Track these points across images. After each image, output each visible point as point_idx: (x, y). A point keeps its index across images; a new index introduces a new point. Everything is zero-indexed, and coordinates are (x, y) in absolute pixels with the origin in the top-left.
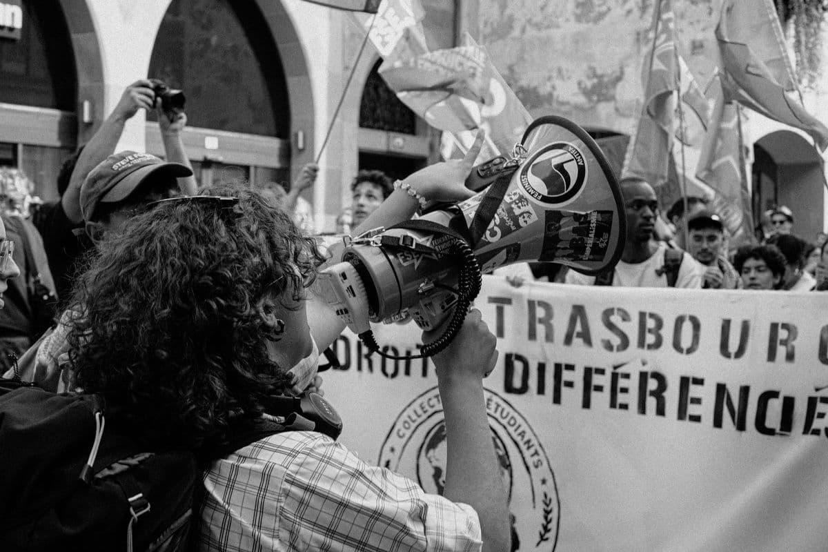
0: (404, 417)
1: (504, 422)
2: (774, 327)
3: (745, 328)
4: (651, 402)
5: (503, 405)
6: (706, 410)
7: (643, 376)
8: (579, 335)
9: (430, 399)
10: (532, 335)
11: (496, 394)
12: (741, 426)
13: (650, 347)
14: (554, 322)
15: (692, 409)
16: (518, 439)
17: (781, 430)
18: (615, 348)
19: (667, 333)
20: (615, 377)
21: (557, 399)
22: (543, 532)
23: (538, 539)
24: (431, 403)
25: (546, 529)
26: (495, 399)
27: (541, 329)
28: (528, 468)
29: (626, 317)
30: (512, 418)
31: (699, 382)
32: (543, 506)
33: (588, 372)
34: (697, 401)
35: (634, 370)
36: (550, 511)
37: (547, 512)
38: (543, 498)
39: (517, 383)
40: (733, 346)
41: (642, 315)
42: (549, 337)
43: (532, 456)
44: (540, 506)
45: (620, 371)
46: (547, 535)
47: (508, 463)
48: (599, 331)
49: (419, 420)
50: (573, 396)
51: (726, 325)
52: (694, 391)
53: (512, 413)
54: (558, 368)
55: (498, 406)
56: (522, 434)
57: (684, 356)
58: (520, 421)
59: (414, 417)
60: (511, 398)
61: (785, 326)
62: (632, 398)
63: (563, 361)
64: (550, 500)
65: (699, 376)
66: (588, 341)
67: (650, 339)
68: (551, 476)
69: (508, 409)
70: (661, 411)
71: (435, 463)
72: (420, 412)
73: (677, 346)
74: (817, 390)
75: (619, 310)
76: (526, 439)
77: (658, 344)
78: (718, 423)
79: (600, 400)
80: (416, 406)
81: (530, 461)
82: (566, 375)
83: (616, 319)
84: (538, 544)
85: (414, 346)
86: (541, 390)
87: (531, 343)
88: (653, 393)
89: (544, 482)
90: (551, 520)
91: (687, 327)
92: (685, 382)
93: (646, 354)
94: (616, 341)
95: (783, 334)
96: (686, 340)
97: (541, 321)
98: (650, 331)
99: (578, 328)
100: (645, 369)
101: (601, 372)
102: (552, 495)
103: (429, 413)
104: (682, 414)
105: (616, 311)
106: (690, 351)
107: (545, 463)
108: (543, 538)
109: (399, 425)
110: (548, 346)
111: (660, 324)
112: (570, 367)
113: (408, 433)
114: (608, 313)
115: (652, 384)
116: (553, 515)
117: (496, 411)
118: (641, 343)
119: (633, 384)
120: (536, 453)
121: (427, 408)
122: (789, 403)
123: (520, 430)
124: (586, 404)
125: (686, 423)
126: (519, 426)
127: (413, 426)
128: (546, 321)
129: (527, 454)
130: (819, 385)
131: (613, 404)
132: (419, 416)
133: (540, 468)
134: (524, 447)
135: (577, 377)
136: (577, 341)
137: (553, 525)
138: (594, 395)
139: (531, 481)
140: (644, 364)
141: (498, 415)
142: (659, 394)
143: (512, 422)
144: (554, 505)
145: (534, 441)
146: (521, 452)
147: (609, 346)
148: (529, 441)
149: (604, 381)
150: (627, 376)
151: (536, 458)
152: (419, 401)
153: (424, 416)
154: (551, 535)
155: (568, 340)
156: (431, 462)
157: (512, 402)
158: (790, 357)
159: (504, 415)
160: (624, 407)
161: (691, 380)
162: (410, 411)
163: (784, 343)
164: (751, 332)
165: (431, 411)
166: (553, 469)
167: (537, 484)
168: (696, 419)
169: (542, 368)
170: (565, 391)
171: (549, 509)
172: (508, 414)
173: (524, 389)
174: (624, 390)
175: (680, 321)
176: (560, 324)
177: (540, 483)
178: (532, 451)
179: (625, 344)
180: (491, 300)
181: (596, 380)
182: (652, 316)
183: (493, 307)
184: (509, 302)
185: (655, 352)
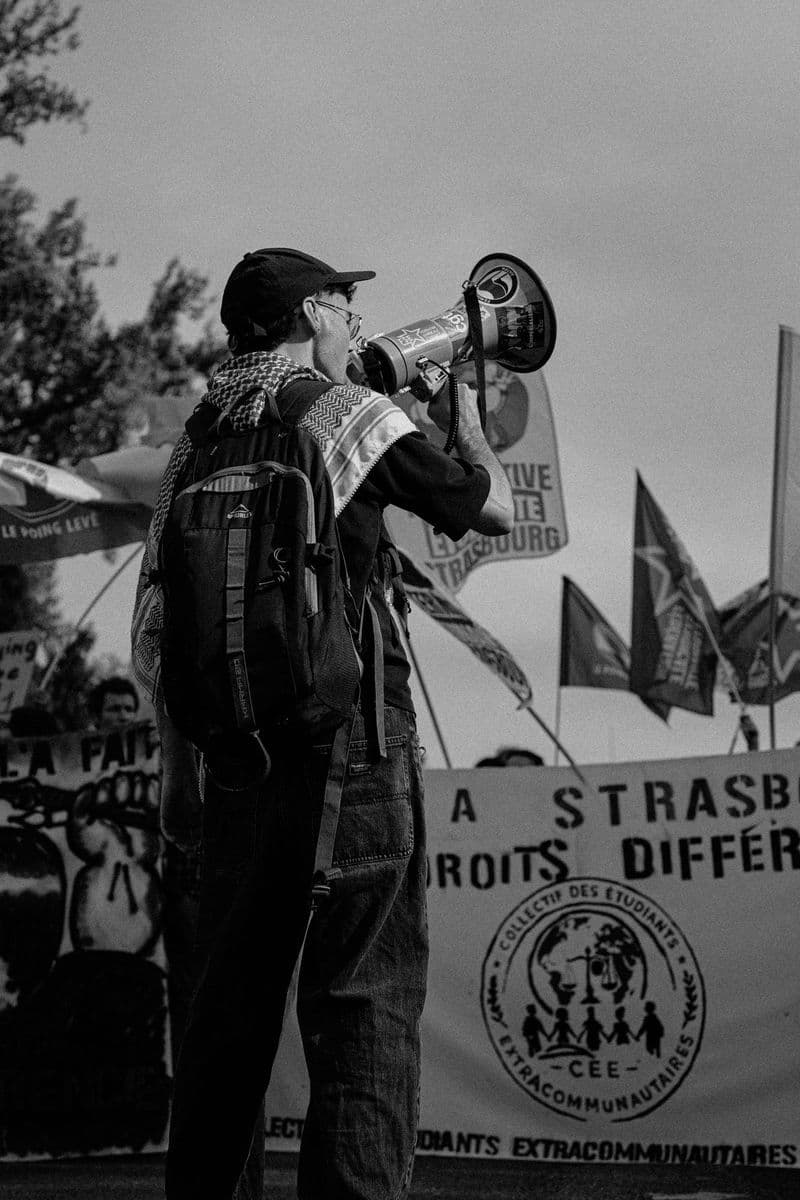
0: (507, 927)
1: (630, 909)
4: (787, 858)
5: (626, 892)
7: (775, 835)
8: (702, 808)
9: (536, 903)
10: (651, 816)
11: (616, 883)
13: (778, 806)
14: (674, 799)
16: (648, 923)
18: (742, 814)
19: (793, 790)
20: (745, 841)
21: (686, 874)
22: (688, 1011)
23: (682, 1018)
24: (539, 906)
25: (691, 1007)
26: (616, 888)
27: (660, 809)
28: (662, 951)
29: (749, 782)
30: (639, 903)
32: (684, 985)
33: (716, 842)
35: (764, 830)
36: (694, 988)
37: (690, 991)
38: (682, 976)
39: (640, 866)
41: (766, 779)
42: (670, 815)
43: (666, 936)
44: (681, 986)
45: (750, 834)
46: (694, 1013)
47: (638, 950)
48: (722, 800)
49: (525, 928)
50: (702, 869)
53: (638, 898)
54: (684, 844)
55: (620, 894)
56: (652, 917)
58: (647, 904)
59: (519, 925)
60: (635, 883)
62: (766, 858)
63: (688, 834)
64: (692, 977)
66: (713, 811)
67: (777, 799)
68: (689, 952)
69: (632, 895)
70: (797, 864)
71: (551, 968)
72: (525, 918)
75: (743, 777)
76: (657, 920)
77: (785, 802)
79: (733, 866)
80: (520, 913)
81: (664, 943)
82: (694, 849)
83: (739, 786)
84: (685, 1025)
85: (512, 850)
86: (667, 869)
87: (652, 825)
88: (787, 849)
89: (682, 960)
90: (696, 997)
93: (773, 812)
94: (741, 806)
97: (660, 801)
98: (776, 791)
99: (701, 801)
100: (776, 827)
101: (730, 839)
102: (692, 971)
103: (536, 918)
105: (739, 779)
107: (681, 941)
108: (689, 1017)
109: (502, 937)
110: (671, 826)
111: (784, 782)
112: (697, 841)
113: (513, 944)
114: (731, 782)
115: (786, 841)
116: (698, 991)
117: (619, 899)
118: (768, 804)
119: (765, 844)
120: (670, 933)
121: (533, 912)
123: (648, 914)
124: (719, 872)
126: (648, 910)
127: (519, 935)
128: (667, 801)
129: (660, 936)
131: (747, 867)
132: (524, 923)
133: (677, 947)
134: (655, 930)
135: (705, 848)
136: (701, 815)
137: (699, 1002)
138: (727, 863)
139: (668, 963)
140: (774, 822)
141: (621, 904)
142: (793, 848)
143: (639, 907)
144: (696, 981)
145: (666, 921)
146: (652, 936)
147: (734, 813)
148: (660, 923)
149: (735, 847)
150: (758, 838)
151: (670, 938)
152: (523, 908)
153: (531, 922)
154: (698, 1013)
155: (691, 815)
156: (545, 968)
157: (636, 888)
159: (629, 900)
160: (760, 867)
162: (513, 920)
165: (538, 915)
166: (692, 946)
167: (674, 963)
169: (665, 847)
170: (694, 865)
171: (692, 985)
172: (633, 900)
173: (649, 871)
174: (758, 852)
176: (681, 801)
177: (677, 962)
178: (665, 931)
179: (751, 807)
180: (602, 789)
181: (726, 847)
182: (777, 777)
183: (605, 796)
184: (623, 788)
185: (783, 811)
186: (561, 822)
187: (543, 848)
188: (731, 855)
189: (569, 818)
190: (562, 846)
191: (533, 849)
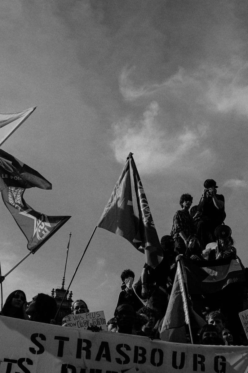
2: (195, 356)
8: (104, 356)
10: (79, 356)
13: (140, 362)
14: (91, 349)
18: (123, 363)
19: (148, 355)
27: (84, 353)
29: (128, 348)
40: (178, 364)
41: (136, 348)
42: (88, 356)
48: (114, 354)
57: (156, 367)
61: (200, 356)
63: (95, 367)
66: (109, 359)
67: (140, 358)
73: (153, 362)
75: (125, 345)
77: (143, 361)
83: (123, 349)
85: (3, 360)
87: (78, 360)
91: (157, 355)
93: (139, 365)
94: (123, 359)
95: (199, 359)
96: (157, 360)
97: (84, 349)
98: (140, 355)
99: (104, 352)
105: (123, 345)
106: (159, 365)
110: (87, 361)
111: (144, 351)
112: (99, 371)
114: (119, 346)
118: (136, 360)
128: (88, 349)
136: (103, 359)
140: (137, 369)
147: (119, 361)
155: (98, 358)
158: (203, 369)
163: (199, 362)
164: (185, 358)
175: (154, 351)
176: (94, 350)
179: (127, 360)
180: (56, 338)
182: (141, 348)
183: (58, 341)
184: (67, 339)
185: (142, 365)
186: (32, 350)
187: (20, 362)
189: (37, 349)
190: (30, 362)
191: (15, 361)
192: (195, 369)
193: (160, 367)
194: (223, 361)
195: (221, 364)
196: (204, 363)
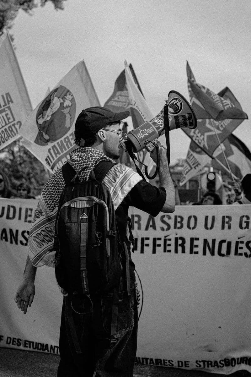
2: (224, 217)
3: (213, 218)
4: (180, 249)
6: (200, 249)
7: (176, 239)
8: (151, 226)
12: (213, 254)
13: (179, 228)
14: (141, 222)
15: (195, 250)
17: (227, 254)
18: (165, 230)
19: (185, 222)
20: (165, 241)
21: (142, 251)
25: (138, 303)
27: (136, 225)
29: (169, 218)
31: (197, 239)
33: (155, 240)
34: (197, 246)
35: (173, 237)
37: (138, 297)
38: (137, 291)
40: (209, 225)
41: (176, 217)
42: (139, 228)
45: (167, 238)
48: (159, 224)
50: (148, 250)
51: (207, 218)
52: (196, 243)
54: (143, 239)
57: (191, 230)
61: (227, 217)
62: (172, 248)
63: (145, 236)
64: (139, 292)
65: (197, 237)
66: (154, 228)
67: (179, 225)
68: (139, 282)
70: (183, 251)
73: (189, 227)
74: (239, 238)
77: (181, 227)
78: (204, 253)
79: (160, 250)
82: (146, 242)
83: (166, 219)
88: (180, 245)
90: (140, 299)
91: (192, 220)
92: (192, 240)
93: (177, 230)
94: (165, 227)
95: (227, 220)
96: (192, 225)
97: (136, 222)
98: (179, 222)
99: (151, 224)
100: (177, 236)
101: (160, 239)
102: (140, 289)
104: (191, 252)
105: (166, 216)
106: (193, 228)
107: (137, 277)
110: (139, 231)
111: (182, 219)
112: (148, 239)
114: (163, 216)
115: (180, 242)
116: (141, 297)
118: (175, 227)
119: (173, 242)
122: (229, 244)
124: (154, 252)
125: (193, 255)
128: (138, 222)
130: (240, 236)
131: (165, 251)
135: (150, 242)
136: (150, 229)
137: (141, 301)
138: (157, 248)
140: (176, 234)
142: (183, 245)
144: (141, 293)
147: (163, 229)
149: (161, 242)
150: (170, 240)
154: (140, 306)
155: (147, 229)
158: (229, 227)
160: (169, 251)
161: (194, 239)
163: (227, 223)
164: (215, 220)
166: (141, 279)
168: (197, 253)
169: (136, 240)
170: (145, 248)
174: (169, 245)
175: (190, 218)
176: (144, 223)
179: (169, 228)
181: (158, 242)
182: (179, 217)
185: (180, 230)
188: (159, 245)
192: (223, 228)
193: (194, 230)
194: (247, 219)
195: (245, 222)
196: (231, 222)
